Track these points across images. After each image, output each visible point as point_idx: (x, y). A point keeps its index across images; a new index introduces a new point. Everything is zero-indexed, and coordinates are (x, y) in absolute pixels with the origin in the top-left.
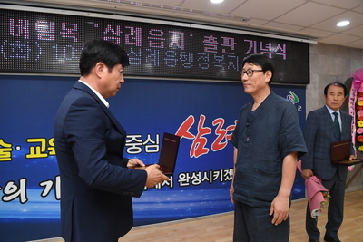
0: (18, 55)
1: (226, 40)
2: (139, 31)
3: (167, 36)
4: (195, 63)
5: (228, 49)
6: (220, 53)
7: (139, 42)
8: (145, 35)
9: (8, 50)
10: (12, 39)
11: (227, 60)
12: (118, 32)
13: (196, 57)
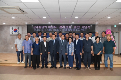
0: (49, 30)
1: (78, 26)
2: (64, 26)
3: (69, 27)
4: (73, 30)
5: (78, 28)
6: (77, 28)
7: (64, 28)
8: (65, 27)
9: (48, 30)
10: (49, 29)
11: (78, 29)
12: (61, 27)
13: (73, 29)
